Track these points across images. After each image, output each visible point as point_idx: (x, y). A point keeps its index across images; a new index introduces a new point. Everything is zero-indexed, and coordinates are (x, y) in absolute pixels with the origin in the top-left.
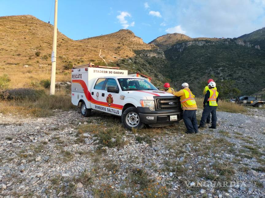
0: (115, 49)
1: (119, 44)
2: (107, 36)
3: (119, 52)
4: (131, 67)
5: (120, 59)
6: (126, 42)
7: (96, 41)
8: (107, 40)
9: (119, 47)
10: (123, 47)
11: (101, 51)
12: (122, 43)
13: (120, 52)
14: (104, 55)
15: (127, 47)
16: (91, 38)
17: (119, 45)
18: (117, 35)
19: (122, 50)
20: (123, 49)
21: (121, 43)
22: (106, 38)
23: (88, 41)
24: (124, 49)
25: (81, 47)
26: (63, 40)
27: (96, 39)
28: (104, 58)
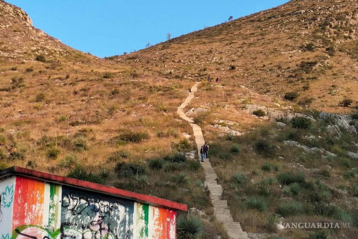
0: (287, 74)
1: (309, 48)
2: (250, 19)
3: (306, 88)
4: (340, 155)
5: (281, 120)
6: (346, 38)
7: (202, 47)
8: (252, 40)
9: (307, 66)
10: (330, 61)
11: (194, 89)
12: (325, 42)
13: (313, 85)
14: (203, 108)
15: (346, 60)
16: (180, 40)
17: (310, 56)
18: (298, 8)
19: (322, 78)
20: (329, 72)
21: (318, 43)
22: (248, 30)
23: (164, 51)
24: (335, 70)
25: (107, 81)
26: (39, 58)
27: (204, 40)
28: (196, 122)
